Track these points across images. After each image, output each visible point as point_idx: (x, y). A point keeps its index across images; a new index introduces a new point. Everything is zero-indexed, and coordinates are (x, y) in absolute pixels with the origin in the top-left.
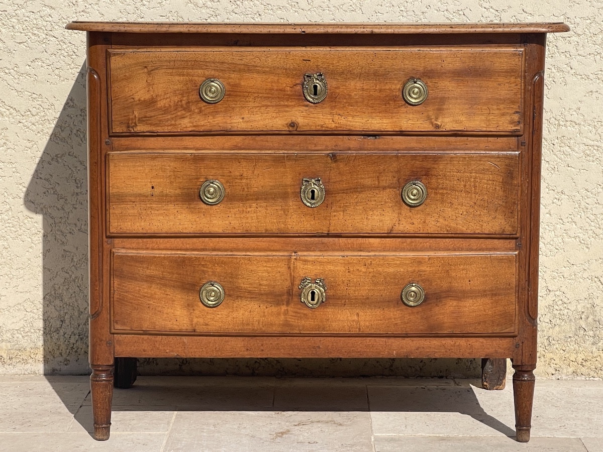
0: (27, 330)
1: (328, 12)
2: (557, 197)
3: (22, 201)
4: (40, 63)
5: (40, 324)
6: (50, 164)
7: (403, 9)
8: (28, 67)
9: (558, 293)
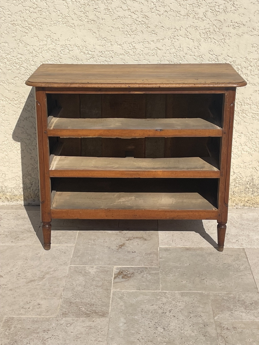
0: (17, 188)
1: (142, 56)
2: (239, 135)
3: (11, 136)
4: (17, 79)
5: (21, 186)
6: (24, 121)
7: (175, 55)
8: (12, 80)
9: (238, 174)
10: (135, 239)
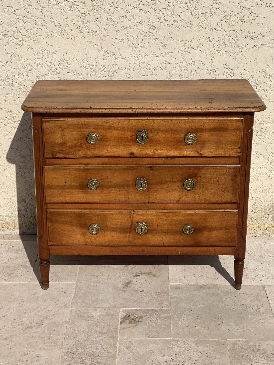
0: (10, 215)
1: (149, 70)
2: (258, 156)
3: (5, 158)
4: (10, 95)
5: (17, 213)
6: (17, 142)
7: (186, 69)
8: (4, 97)
9: (256, 199)
10: (143, 275)
